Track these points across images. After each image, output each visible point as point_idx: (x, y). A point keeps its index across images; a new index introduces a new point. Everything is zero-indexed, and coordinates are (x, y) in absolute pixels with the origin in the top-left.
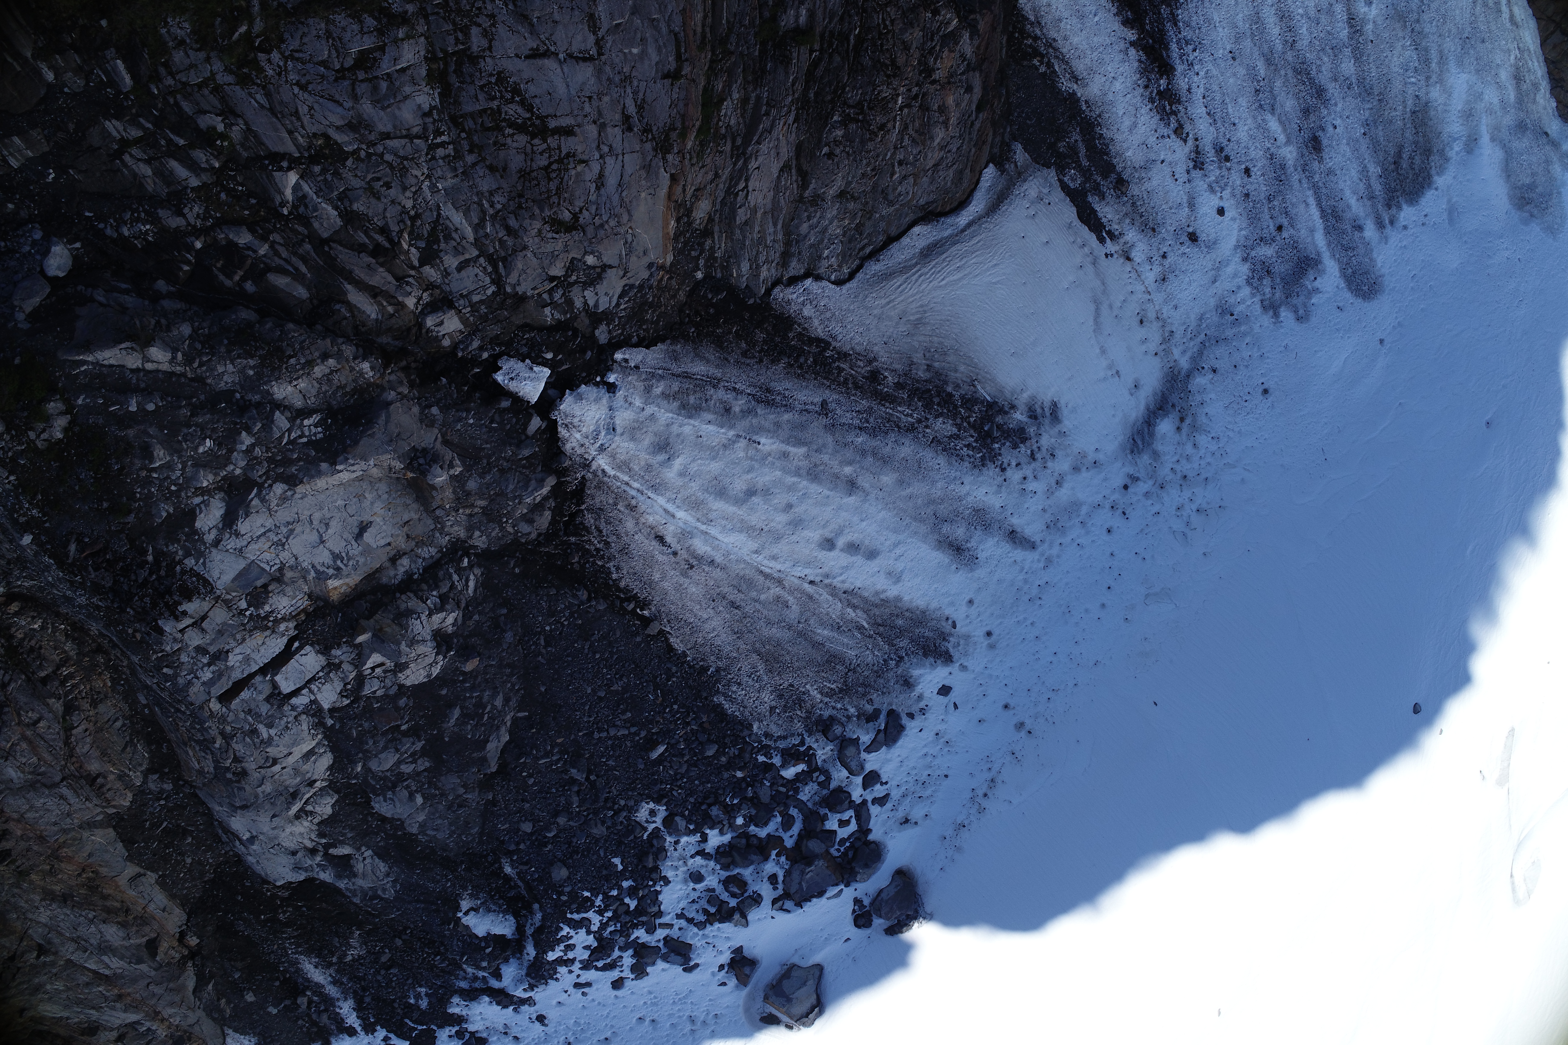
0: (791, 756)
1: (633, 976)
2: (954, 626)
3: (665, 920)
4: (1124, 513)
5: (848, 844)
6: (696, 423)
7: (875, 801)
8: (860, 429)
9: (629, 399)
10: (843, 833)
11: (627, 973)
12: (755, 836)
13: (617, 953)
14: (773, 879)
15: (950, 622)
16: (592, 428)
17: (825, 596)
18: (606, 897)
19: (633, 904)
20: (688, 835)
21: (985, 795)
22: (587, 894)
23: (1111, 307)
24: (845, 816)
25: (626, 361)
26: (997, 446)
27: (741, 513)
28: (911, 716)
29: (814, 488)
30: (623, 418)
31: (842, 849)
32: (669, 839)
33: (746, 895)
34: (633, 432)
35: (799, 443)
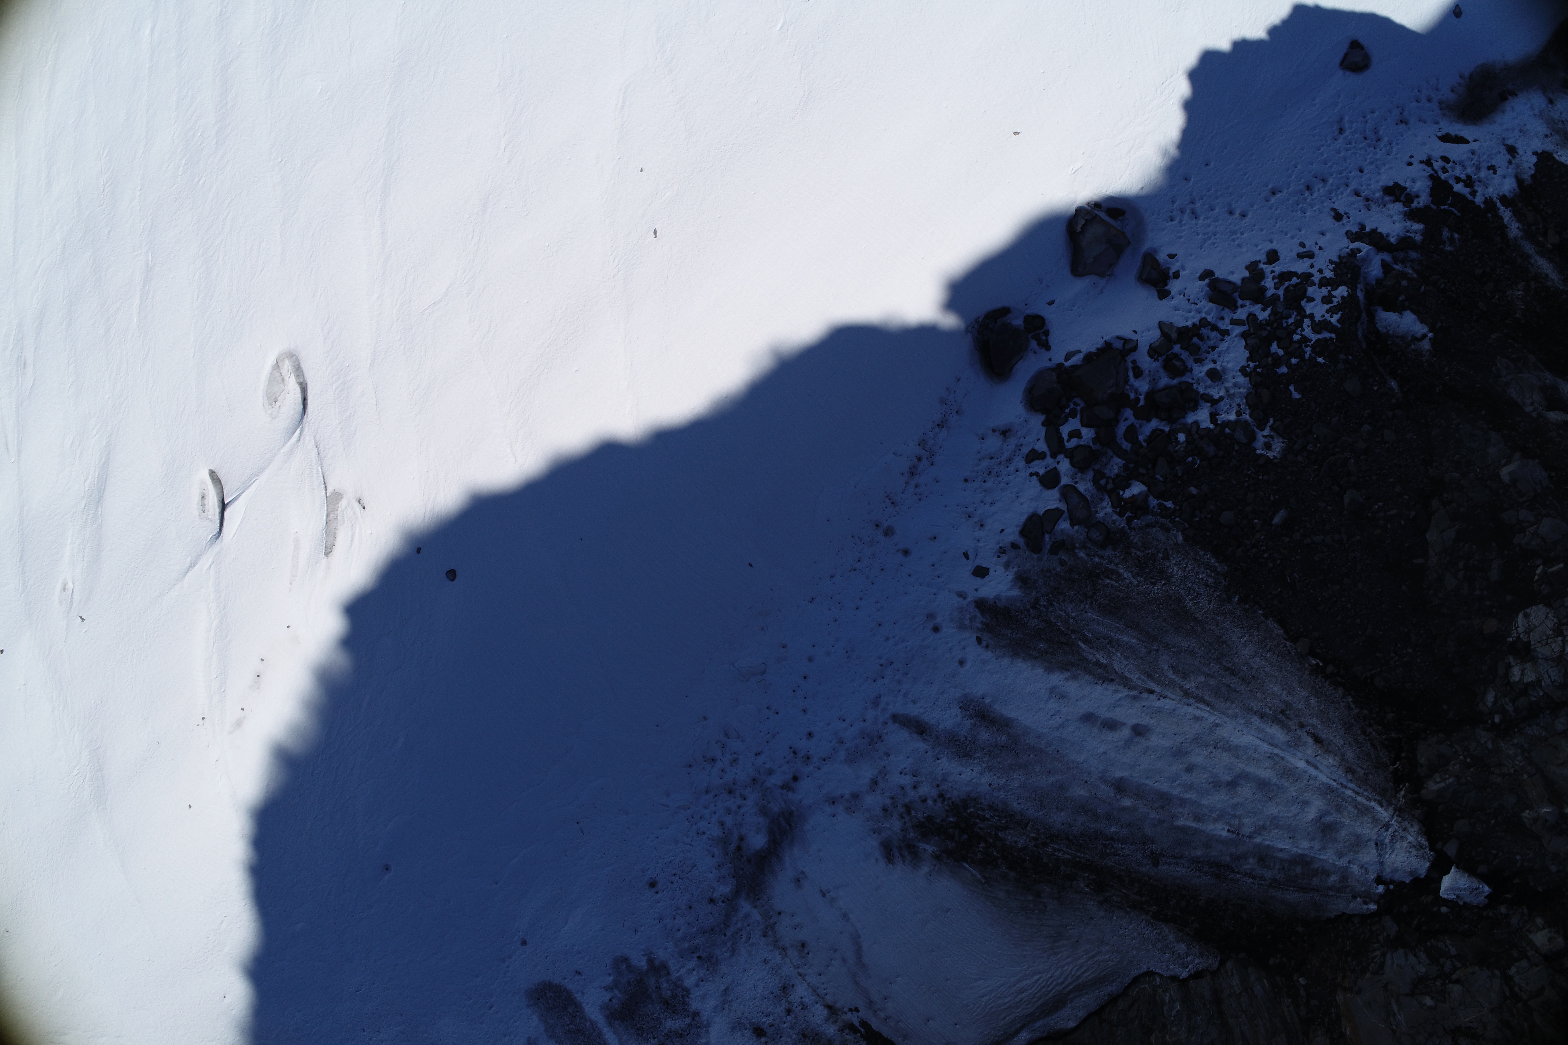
0: (1137, 507)
1: (1261, 266)
2: (979, 640)
3: (1238, 330)
4: (795, 753)
5: (1067, 411)
6: (1295, 849)
7: (1041, 456)
8: (1112, 839)
9: (1363, 871)
10: (1074, 424)
11: (1267, 268)
12: (1162, 420)
13: (1281, 292)
14: (1138, 373)
15: (984, 643)
16: (1398, 845)
17: (1135, 677)
18: (1301, 356)
19: (1274, 348)
20: (1229, 421)
21: (919, 459)
22: (1320, 360)
23: (844, 960)
24: (1074, 442)
25: (1365, 903)
26: (951, 819)
27: (1240, 765)
28: (1014, 546)
29: (1165, 787)
30: (1369, 856)
31: (1072, 406)
32: (1247, 417)
33: (1164, 357)
34: (1358, 843)
35: (1184, 829)
